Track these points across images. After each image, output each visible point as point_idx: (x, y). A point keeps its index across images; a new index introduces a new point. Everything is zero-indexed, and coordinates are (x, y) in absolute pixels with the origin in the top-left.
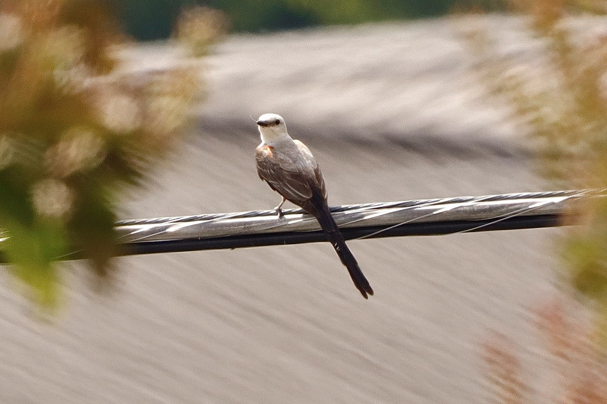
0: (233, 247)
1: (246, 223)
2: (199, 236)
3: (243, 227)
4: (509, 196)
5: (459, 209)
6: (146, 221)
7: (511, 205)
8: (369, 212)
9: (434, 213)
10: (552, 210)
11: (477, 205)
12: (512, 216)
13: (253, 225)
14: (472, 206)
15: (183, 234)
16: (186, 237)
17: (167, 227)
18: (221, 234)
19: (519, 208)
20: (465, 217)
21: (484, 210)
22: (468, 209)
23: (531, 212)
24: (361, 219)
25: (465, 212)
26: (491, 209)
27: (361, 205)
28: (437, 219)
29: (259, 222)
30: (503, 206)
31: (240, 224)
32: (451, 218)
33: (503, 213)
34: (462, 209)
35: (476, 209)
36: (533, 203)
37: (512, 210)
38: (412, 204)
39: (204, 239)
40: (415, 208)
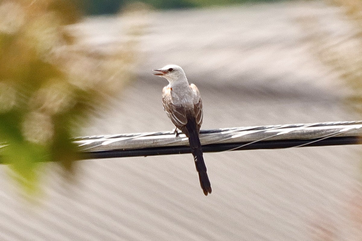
0: (146, 155)
1: (154, 140)
2: (124, 148)
3: (152, 142)
4: (327, 124)
5: (294, 132)
6: (88, 137)
7: (328, 130)
8: (235, 134)
9: (278, 134)
10: (354, 134)
11: (306, 130)
12: (328, 137)
13: (159, 141)
14: (303, 130)
15: (114, 147)
16: (115, 148)
17: (102, 142)
18: (138, 146)
19: (333, 132)
20: (298, 137)
21: (310, 133)
22: (300, 132)
23: (340, 134)
24: (230, 138)
25: (298, 134)
26: (315, 132)
27: (230, 129)
28: (280, 138)
29: (162, 139)
30: (322, 131)
31: (151, 140)
32: (289, 138)
33: (323, 135)
34: (296, 132)
35: (305, 132)
36: (342, 129)
37: (328, 133)
38: (263, 128)
39: (126, 150)
40: (266, 131)
